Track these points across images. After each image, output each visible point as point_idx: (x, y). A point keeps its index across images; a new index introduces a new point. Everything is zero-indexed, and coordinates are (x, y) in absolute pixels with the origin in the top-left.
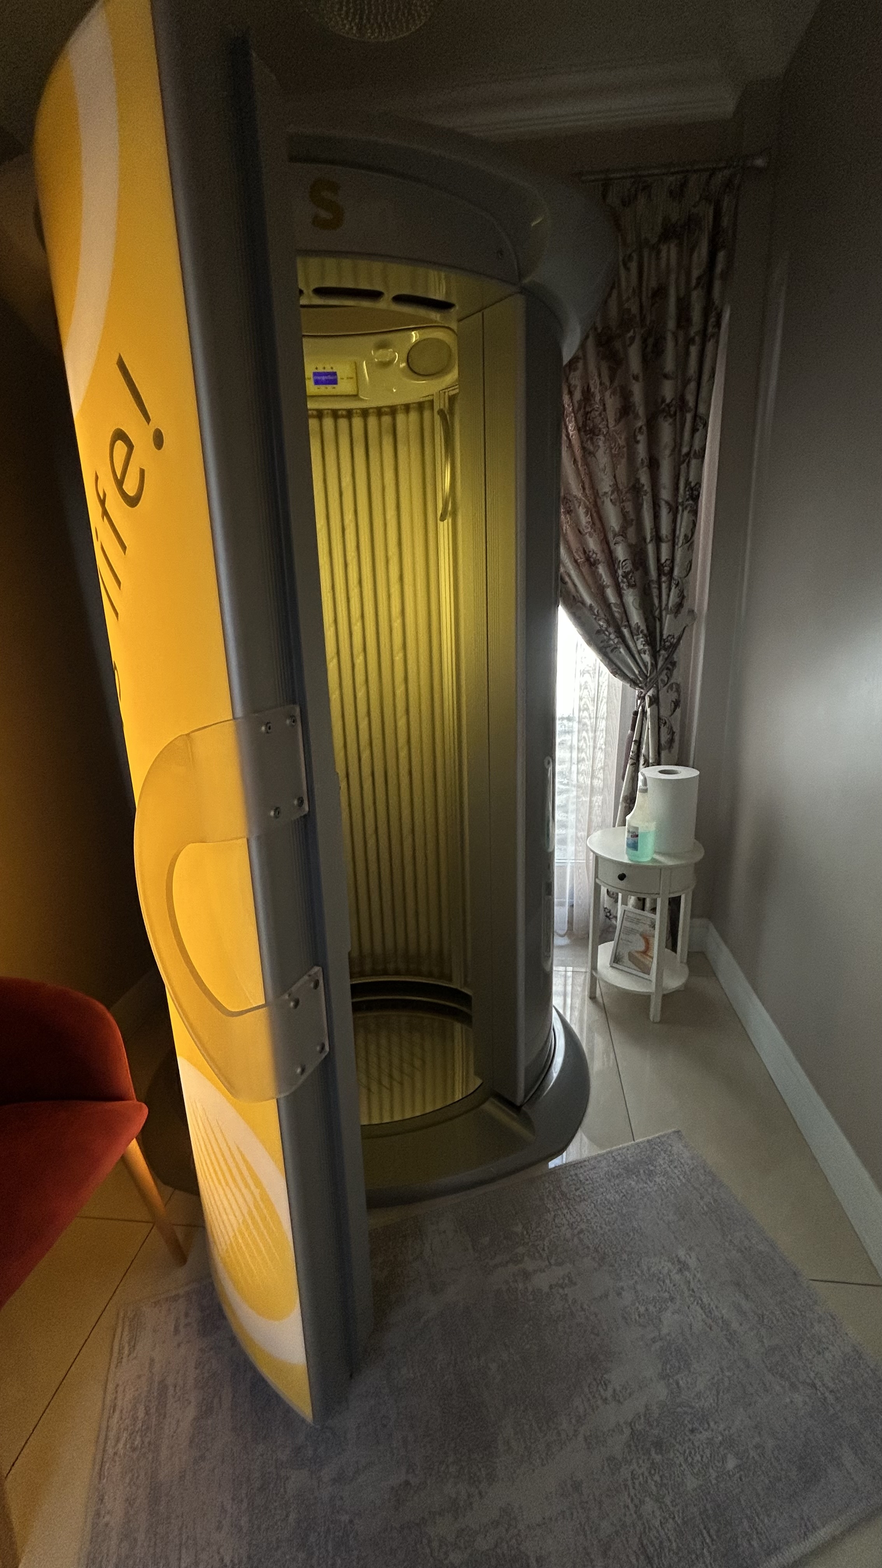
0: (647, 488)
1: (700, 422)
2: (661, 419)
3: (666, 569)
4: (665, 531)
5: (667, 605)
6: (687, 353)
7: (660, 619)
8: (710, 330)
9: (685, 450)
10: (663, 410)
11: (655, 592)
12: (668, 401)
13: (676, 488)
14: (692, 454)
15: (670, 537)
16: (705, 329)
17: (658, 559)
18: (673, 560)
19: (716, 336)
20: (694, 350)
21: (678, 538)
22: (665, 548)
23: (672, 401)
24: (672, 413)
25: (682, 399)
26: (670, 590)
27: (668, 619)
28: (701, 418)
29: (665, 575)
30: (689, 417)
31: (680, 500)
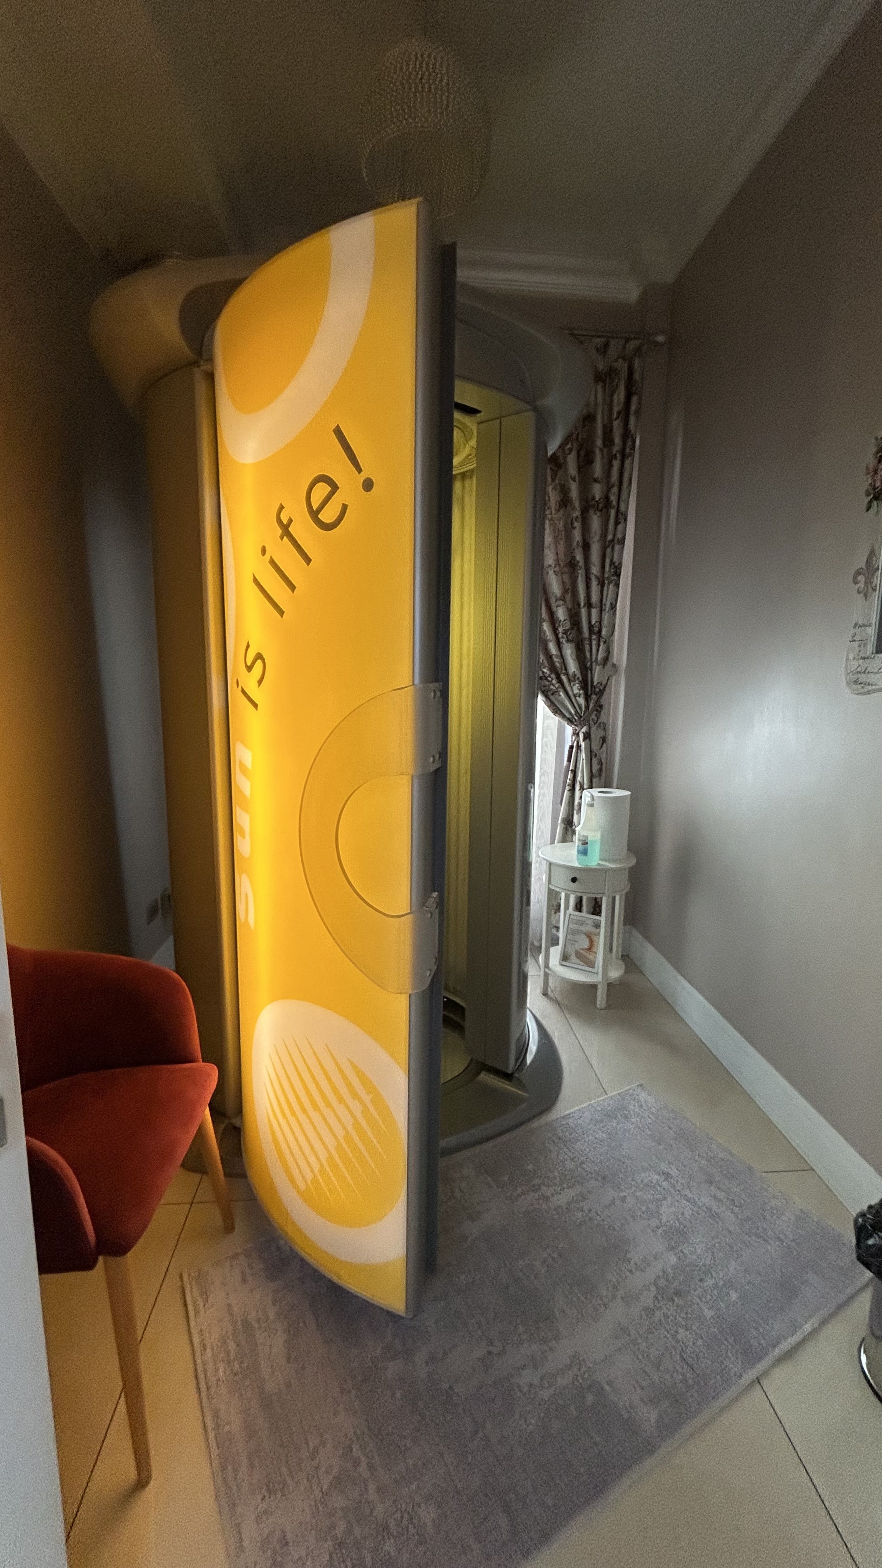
0: (581, 564)
1: (621, 518)
2: (591, 512)
3: (596, 629)
4: (595, 599)
5: (596, 659)
6: (611, 466)
7: (591, 670)
8: (628, 450)
9: (610, 537)
10: (593, 506)
11: (587, 647)
12: (597, 499)
13: (603, 567)
14: (616, 540)
15: (599, 604)
16: (624, 449)
17: (590, 622)
18: (600, 622)
19: (632, 455)
20: (616, 464)
21: (605, 605)
22: (594, 612)
23: (600, 500)
24: (600, 508)
25: (607, 498)
26: (599, 645)
27: (597, 669)
28: (622, 514)
29: (595, 634)
30: (613, 512)
31: (606, 575)
